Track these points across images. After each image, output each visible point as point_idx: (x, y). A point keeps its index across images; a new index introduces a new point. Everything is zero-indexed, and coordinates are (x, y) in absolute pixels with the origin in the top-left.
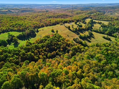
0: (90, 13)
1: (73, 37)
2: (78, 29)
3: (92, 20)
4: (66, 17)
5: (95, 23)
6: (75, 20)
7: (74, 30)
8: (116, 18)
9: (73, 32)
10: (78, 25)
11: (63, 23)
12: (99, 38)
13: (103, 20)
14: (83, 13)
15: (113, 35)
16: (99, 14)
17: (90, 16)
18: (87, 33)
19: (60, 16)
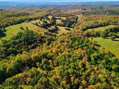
0: (49, 11)
1: (43, 31)
2: (45, 24)
3: (54, 17)
4: (27, 15)
5: (56, 19)
6: (39, 17)
7: (42, 25)
8: (70, 14)
9: (42, 27)
10: (44, 21)
11: (29, 20)
12: (63, 30)
13: (61, 16)
14: (42, 11)
15: (71, 26)
16: (57, 12)
17: (50, 13)
18: (53, 27)
19: (21, 14)
